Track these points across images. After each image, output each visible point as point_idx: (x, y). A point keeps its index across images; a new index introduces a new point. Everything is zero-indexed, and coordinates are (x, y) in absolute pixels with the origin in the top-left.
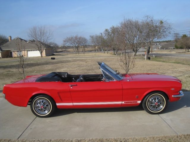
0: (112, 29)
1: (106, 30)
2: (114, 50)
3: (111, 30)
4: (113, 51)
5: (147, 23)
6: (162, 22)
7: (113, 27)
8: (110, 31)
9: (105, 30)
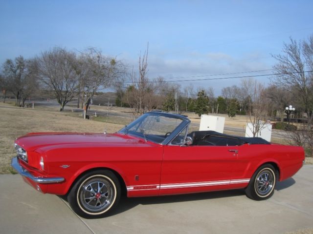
0: (18, 60)
1: (9, 62)
2: (18, 98)
3: (17, 63)
4: (16, 99)
5: (90, 61)
6: (113, 62)
7: (22, 58)
8: (14, 63)
9: (6, 61)
